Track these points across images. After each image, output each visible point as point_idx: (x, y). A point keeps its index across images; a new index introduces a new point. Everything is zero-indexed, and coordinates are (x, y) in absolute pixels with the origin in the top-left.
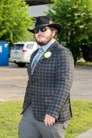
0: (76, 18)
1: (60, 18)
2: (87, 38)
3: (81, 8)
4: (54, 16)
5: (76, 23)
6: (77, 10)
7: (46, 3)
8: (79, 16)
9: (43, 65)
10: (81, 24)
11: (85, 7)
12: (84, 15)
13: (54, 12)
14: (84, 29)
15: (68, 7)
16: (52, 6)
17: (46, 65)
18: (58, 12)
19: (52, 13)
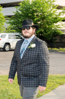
0: (35, 16)
1: (24, 16)
2: (43, 31)
3: (39, 10)
4: (20, 15)
5: (35, 20)
6: (36, 11)
7: (15, 6)
8: (37, 15)
9: (30, 52)
10: (39, 21)
11: (42, 9)
12: (41, 15)
13: (20, 12)
14: (40, 24)
15: (30, 8)
16: (19, 8)
17: (32, 52)
18: (23, 12)
19: (19, 13)
